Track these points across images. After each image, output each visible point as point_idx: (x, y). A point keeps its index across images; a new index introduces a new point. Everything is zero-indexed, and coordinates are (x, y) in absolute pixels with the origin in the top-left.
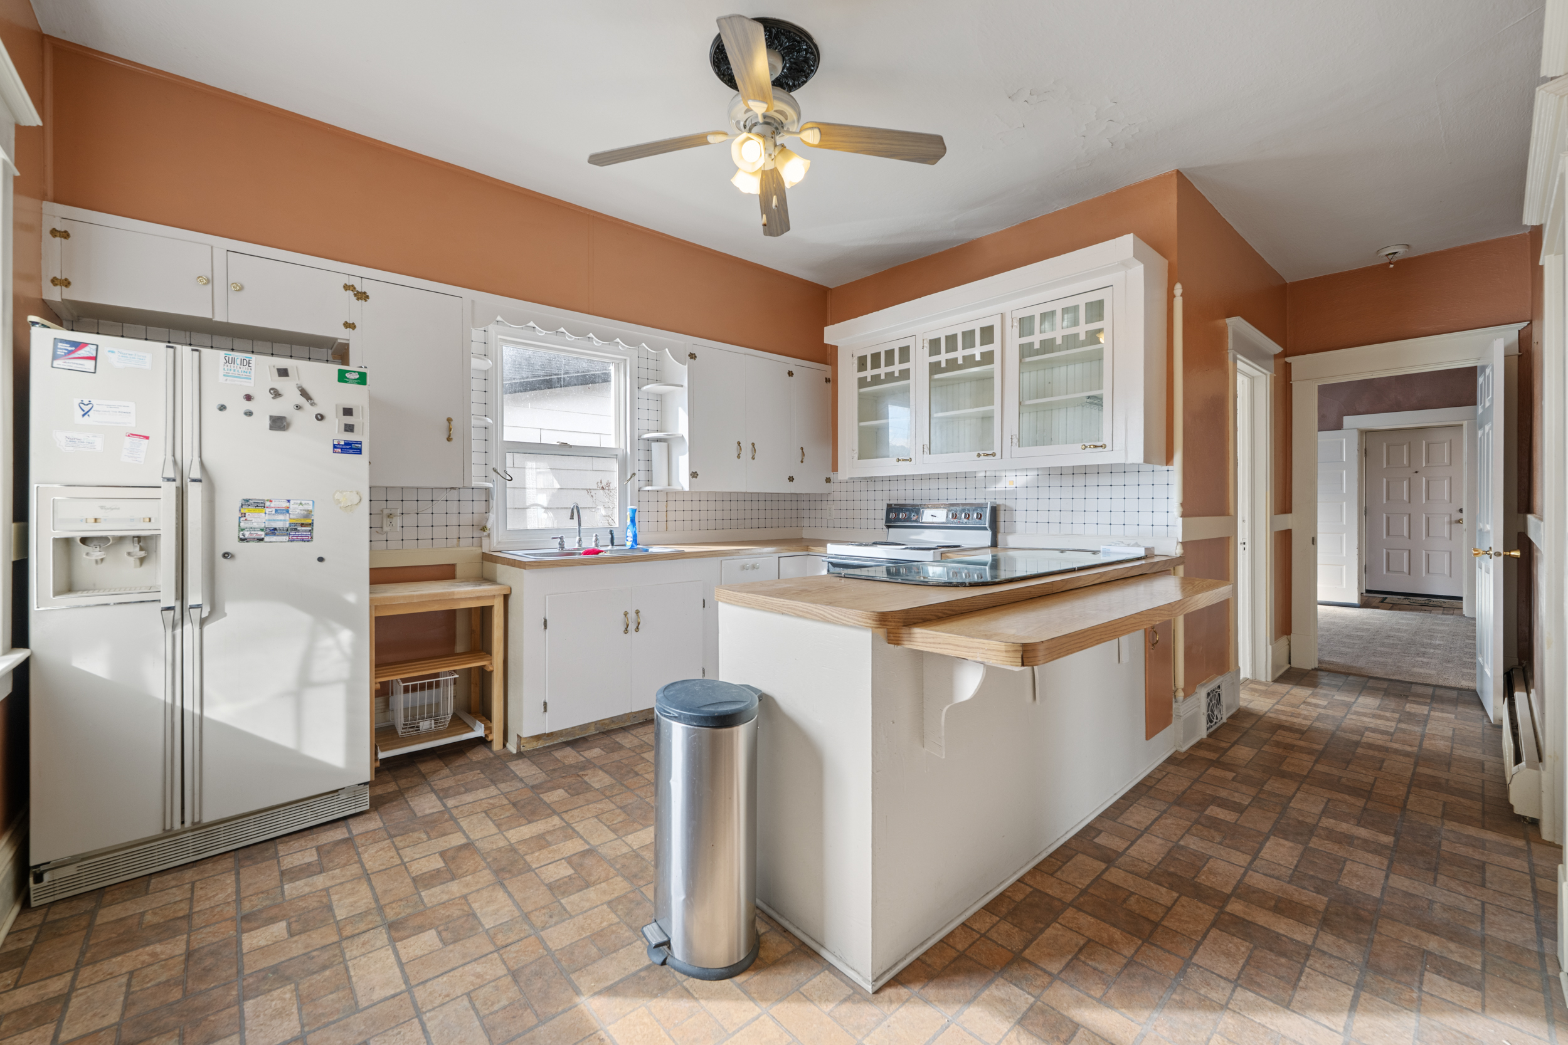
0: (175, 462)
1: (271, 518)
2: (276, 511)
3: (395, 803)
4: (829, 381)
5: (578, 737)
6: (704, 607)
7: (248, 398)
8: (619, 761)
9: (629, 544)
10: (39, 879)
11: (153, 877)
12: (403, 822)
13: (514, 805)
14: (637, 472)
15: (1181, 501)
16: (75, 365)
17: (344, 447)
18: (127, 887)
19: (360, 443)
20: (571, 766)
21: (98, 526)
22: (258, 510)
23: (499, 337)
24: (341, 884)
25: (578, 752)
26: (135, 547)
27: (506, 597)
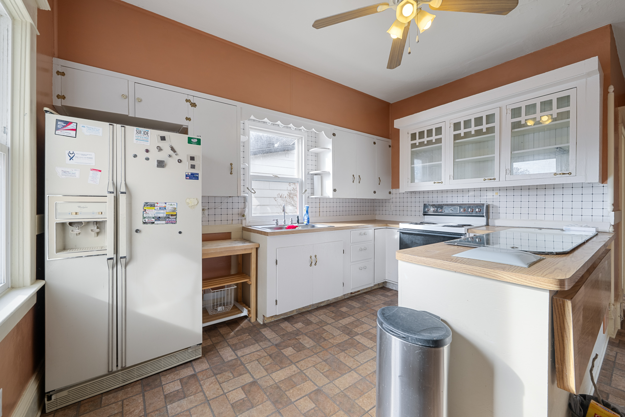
0: (113, 183)
1: (158, 212)
2: (160, 208)
3: (212, 352)
4: (391, 147)
5: (289, 316)
6: (344, 253)
7: (147, 151)
8: (313, 331)
9: (305, 222)
10: (50, 398)
11: (103, 394)
12: (219, 365)
13: (270, 356)
14: (307, 189)
15: (613, 203)
16: (66, 133)
17: (191, 176)
18: (91, 401)
19: (198, 174)
20: (291, 333)
21: (78, 216)
22: (151, 208)
23: (250, 126)
24: (196, 406)
25: (292, 325)
26: (95, 227)
27: (257, 249)
